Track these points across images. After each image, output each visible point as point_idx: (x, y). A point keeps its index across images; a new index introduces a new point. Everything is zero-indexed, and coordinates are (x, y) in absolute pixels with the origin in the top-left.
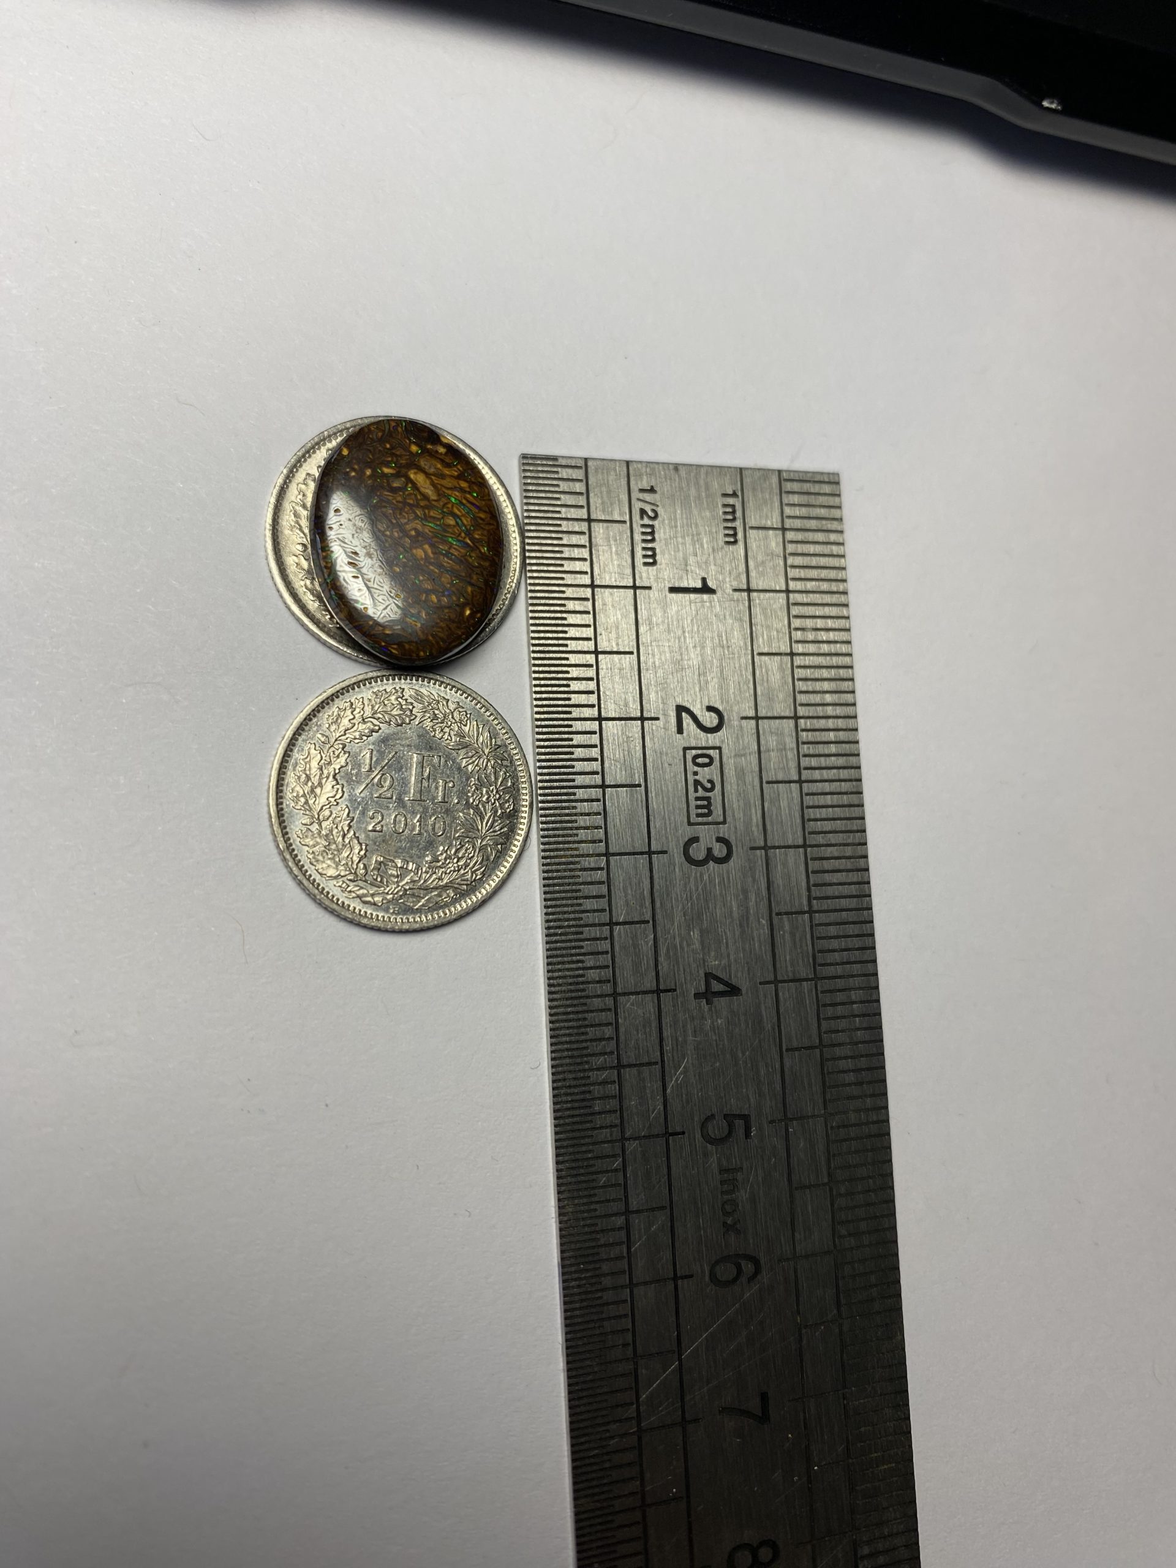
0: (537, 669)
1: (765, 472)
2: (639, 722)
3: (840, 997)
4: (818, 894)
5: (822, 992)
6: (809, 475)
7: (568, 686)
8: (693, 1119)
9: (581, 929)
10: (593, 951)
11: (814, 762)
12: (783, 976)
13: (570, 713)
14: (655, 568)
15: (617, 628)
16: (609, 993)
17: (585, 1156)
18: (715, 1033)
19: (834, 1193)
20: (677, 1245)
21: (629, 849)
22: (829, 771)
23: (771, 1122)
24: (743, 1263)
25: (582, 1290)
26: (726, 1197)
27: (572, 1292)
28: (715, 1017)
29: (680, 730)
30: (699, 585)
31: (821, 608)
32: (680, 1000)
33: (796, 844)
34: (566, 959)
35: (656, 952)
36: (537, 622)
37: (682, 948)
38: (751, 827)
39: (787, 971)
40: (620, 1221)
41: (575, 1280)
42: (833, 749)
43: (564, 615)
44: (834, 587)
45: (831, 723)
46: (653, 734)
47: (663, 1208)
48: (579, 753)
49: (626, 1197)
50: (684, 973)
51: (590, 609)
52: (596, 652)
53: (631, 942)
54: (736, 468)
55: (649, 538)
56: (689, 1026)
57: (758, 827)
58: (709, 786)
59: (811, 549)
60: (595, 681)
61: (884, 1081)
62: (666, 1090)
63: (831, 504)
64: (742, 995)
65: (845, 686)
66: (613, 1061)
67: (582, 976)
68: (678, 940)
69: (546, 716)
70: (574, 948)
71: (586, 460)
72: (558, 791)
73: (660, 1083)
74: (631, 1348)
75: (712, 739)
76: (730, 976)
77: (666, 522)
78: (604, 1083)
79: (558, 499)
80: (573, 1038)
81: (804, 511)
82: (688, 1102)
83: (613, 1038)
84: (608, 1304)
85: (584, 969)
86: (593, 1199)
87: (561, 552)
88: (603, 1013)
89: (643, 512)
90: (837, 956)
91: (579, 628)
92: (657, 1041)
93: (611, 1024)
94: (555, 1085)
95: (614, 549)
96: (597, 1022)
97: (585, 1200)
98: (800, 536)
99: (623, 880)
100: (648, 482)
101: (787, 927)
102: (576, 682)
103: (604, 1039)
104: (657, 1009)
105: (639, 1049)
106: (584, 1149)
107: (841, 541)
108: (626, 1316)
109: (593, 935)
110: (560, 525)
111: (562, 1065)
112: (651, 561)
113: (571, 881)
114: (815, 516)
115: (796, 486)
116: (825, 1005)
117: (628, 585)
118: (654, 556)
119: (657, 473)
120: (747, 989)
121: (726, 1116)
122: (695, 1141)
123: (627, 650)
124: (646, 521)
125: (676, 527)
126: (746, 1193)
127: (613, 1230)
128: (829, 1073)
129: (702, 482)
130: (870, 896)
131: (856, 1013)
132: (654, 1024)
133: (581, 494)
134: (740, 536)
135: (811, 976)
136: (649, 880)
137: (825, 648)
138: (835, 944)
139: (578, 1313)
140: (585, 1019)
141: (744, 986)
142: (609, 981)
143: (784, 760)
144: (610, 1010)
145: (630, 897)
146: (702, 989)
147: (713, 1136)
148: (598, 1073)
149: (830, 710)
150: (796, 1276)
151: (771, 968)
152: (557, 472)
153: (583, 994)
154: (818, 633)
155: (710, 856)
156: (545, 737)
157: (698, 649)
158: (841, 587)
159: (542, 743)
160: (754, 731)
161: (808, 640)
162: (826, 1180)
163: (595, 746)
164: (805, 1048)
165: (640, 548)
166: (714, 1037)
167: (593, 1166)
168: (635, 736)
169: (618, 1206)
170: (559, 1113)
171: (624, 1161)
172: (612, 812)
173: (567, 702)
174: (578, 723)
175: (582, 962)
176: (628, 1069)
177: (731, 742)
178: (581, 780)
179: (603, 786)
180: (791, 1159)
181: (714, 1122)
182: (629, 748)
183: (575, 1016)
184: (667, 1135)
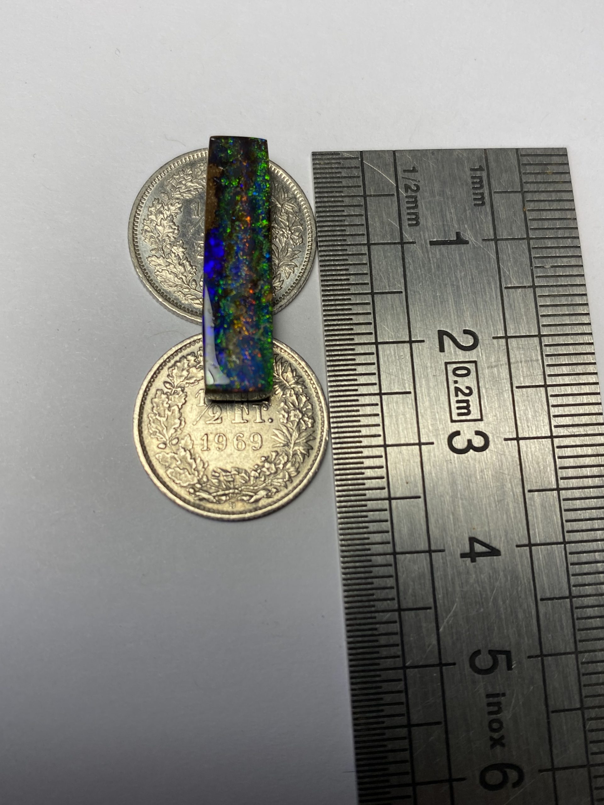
0: (326, 308)
1: (506, 152)
2: (408, 345)
3: (584, 557)
4: (564, 476)
5: (571, 553)
6: (542, 149)
7: (351, 319)
8: (462, 653)
9: (364, 503)
10: (375, 519)
11: (557, 370)
12: (536, 540)
13: (353, 339)
14: (417, 228)
15: (389, 274)
16: (390, 552)
17: (375, 679)
18: (479, 585)
19: (586, 716)
20: (451, 751)
21: (402, 442)
22: (570, 377)
23: (529, 657)
24: (508, 770)
25: (374, 785)
26: (494, 717)
28: (478, 572)
29: (442, 349)
30: (455, 239)
31: (557, 250)
32: (448, 558)
33: (544, 435)
34: (354, 525)
35: (427, 521)
37: (448, 517)
38: (504, 422)
39: (539, 537)
40: (403, 732)
42: (574, 360)
43: (347, 267)
45: (569, 339)
46: (420, 353)
47: (438, 723)
48: (361, 369)
49: (408, 713)
50: (451, 538)
51: (367, 261)
52: (373, 294)
53: (406, 513)
54: (481, 150)
55: (413, 205)
56: (457, 579)
57: (510, 422)
58: (467, 391)
59: (547, 206)
60: (372, 315)
62: (439, 630)
63: (561, 171)
64: (500, 555)
65: (581, 310)
66: (394, 606)
67: (368, 538)
68: (445, 511)
69: (335, 343)
70: (361, 517)
71: (361, 152)
72: (345, 398)
73: (434, 624)
75: (468, 356)
76: (490, 540)
77: (426, 193)
78: (388, 622)
79: (341, 182)
80: (362, 587)
81: (539, 178)
82: (457, 640)
83: (392, 588)
84: (396, 798)
85: (368, 533)
86: (381, 714)
87: (344, 221)
88: (386, 568)
89: (407, 188)
91: (358, 276)
92: (431, 590)
93: (391, 576)
94: (348, 622)
96: (381, 575)
97: (374, 714)
98: (536, 197)
100: (410, 165)
101: (538, 501)
102: (357, 316)
103: (387, 588)
104: (429, 566)
105: (416, 595)
106: (372, 673)
109: (375, 507)
110: (343, 201)
112: (414, 222)
113: (357, 466)
114: (548, 181)
115: (531, 160)
116: (573, 564)
117: (397, 242)
118: (417, 219)
119: (418, 158)
120: (505, 551)
121: (490, 652)
122: (464, 671)
123: (397, 290)
124: (410, 193)
125: (434, 196)
126: (509, 713)
127: (399, 739)
128: (578, 619)
132: (428, 577)
133: (359, 177)
134: (487, 199)
135: (561, 540)
136: (419, 464)
137: (563, 281)
138: (581, 515)
140: (371, 572)
141: (503, 548)
142: (389, 543)
143: (531, 368)
144: (391, 565)
145: (404, 478)
146: (467, 549)
147: (479, 667)
148: (382, 614)
149: (568, 330)
150: (555, 785)
151: (525, 534)
152: (339, 163)
153: (369, 552)
154: (556, 269)
155: (470, 446)
160: (505, 347)
161: (549, 275)
162: (578, 706)
163: (374, 364)
164: (557, 599)
165: (405, 213)
166: (478, 589)
167: (380, 687)
168: (405, 356)
169: (403, 720)
170: (352, 645)
171: (406, 685)
172: (388, 413)
173: (350, 332)
174: (360, 347)
175: (367, 527)
176: (407, 612)
177: (484, 357)
178: (363, 390)
179: (380, 394)
180: (547, 688)
181: (480, 656)
182: (400, 364)
183: (362, 570)
184: (441, 665)
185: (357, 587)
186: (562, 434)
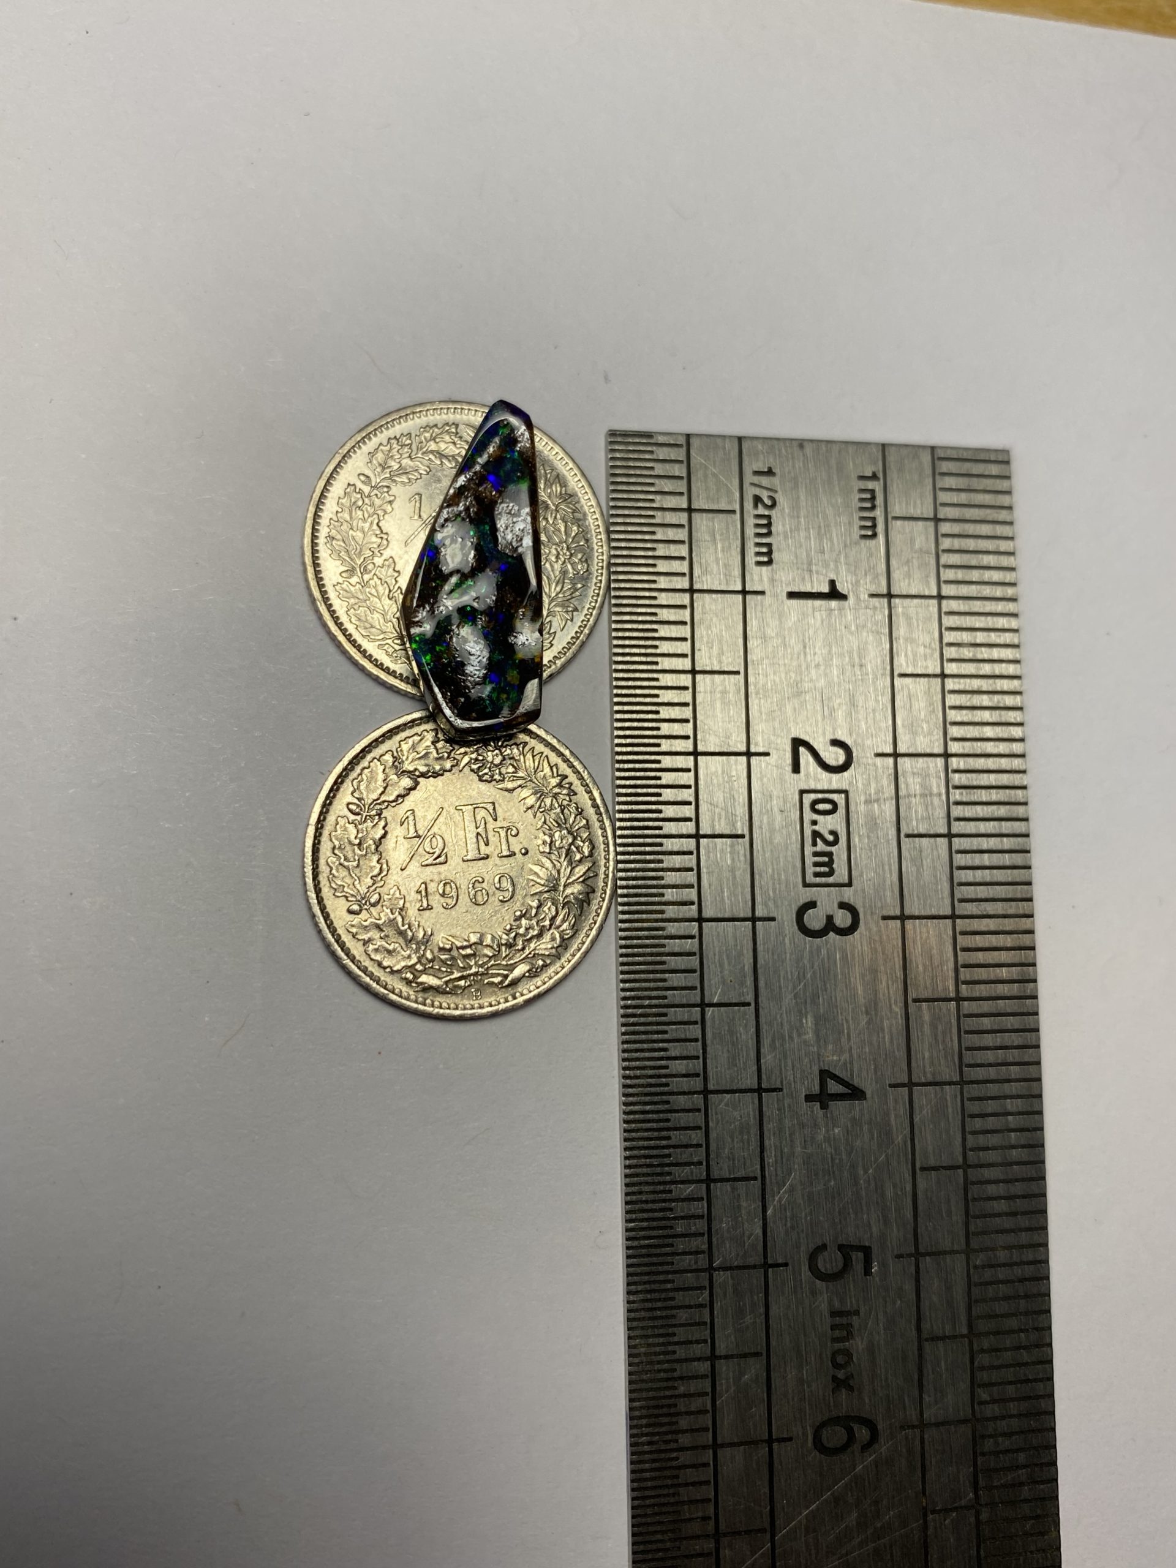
0: (619, 691)
1: (914, 449)
2: (744, 758)
3: (991, 1106)
4: (968, 978)
5: (971, 1099)
6: (970, 452)
7: (657, 712)
8: (798, 1247)
9: (664, 1010)
10: (678, 1037)
11: (969, 812)
12: (919, 1077)
13: (658, 745)
14: (770, 568)
15: (720, 642)
16: (698, 1089)
17: (663, 1286)
18: (830, 1146)
19: (975, 1347)
20: (774, 1398)
21: (727, 916)
22: (987, 823)
23: (899, 1256)
24: (856, 1427)
25: (654, 1447)
26: (837, 1346)
27: (640, 1449)
28: (831, 1125)
29: (796, 768)
30: (826, 589)
31: (983, 618)
32: (787, 1102)
33: (941, 913)
34: (645, 1046)
35: (758, 1042)
36: (620, 634)
37: (791, 1038)
38: (884, 890)
39: (925, 1073)
40: (704, 1367)
41: (647, 1435)
42: (994, 795)
43: (655, 626)
44: (999, 592)
45: (991, 763)
46: (761, 772)
47: (757, 1354)
48: (668, 794)
49: (713, 1339)
50: (793, 1070)
51: (688, 619)
52: (693, 672)
53: (727, 1028)
54: (877, 444)
55: (764, 531)
56: (797, 1134)
57: (893, 891)
58: (831, 838)
59: (971, 544)
60: (691, 707)
61: (1044, 1212)
62: (766, 1212)
63: (1000, 488)
64: (865, 1099)
65: (1012, 716)
66: (701, 1174)
67: (666, 1067)
68: (786, 1028)
69: (629, 749)
70: (658, 1032)
71: (688, 436)
72: (641, 840)
73: (759, 1203)
74: (712, 1523)
75: (835, 781)
76: (852, 1075)
77: (787, 511)
78: (690, 1199)
79: (652, 484)
80: (650, 1143)
81: (963, 498)
82: (793, 1227)
83: (700, 1146)
84: (686, 1467)
85: (669, 1058)
86: (671, 1339)
87: (654, 549)
88: (691, 1114)
89: (757, 500)
90: (990, 1056)
91: (673, 643)
92: (757, 1152)
93: (699, 1128)
94: (629, 1198)
95: (719, 546)
96: (683, 1125)
97: (661, 1340)
98: (956, 528)
99: (719, 952)
100: (764, 464)
101: (926, 1017)
102: (667, 708)
103: (691, 1146)
104: (757, 1111)
105: (734, 1160)
106: (661, 1277)
107: (1010, 535)
108: (707, 1483)
109: (679, 1019)
110: (653, 517)
111: (637, 1175)
112: (765, 559)
113: (654, 950)
114: (977, 503)
115: (953, 466)
116: (972, 1116)
117: (736, 589)
118: (769, 553)
119: (777, 452)
120: (873, 1093)
121: (841, 1247)
122: (801, 1275)
123: (731, 669)
124: (761, 511)
125: (798, 517)
126: (862, 1339)
127: (696, 1377)
128: (974, 1199)
129: (833, 462)
130: (1035, 981)
131: (1012, 1126)
132: (754, 1131)
133: (681, 478)
134: (880, 528)
135: (957, 1078)
136: (751, 953)
137: (986, 669)
138: (988, 1040)
139: (647, 1475)
140: (668, 1120)
141: (869, 1089)
142: (698, 1075)
143: (930, 808)
144: (699, 1110)
145: (726, 972)
146: (816, 1089)
147: (823, 1270)
148: (682, 1186)
149: (990, 747)
150: (923, 1448)
151: (905, 1067)
152: (652, 452)
153: (666, 1089)
154: (978, 649)
155: (830, 925)
156: (627, 774)
157: (822, 668)
158: (1010, 592)
159: (623, 782)
160: (892, 771)
161: (966, 658)
162: (965, 1331)
163: (689, 787)
164: (945, 1168)
165: (752, 544)
166: (829, 1150)
167: (673, 1299)
168: (739, 778)
169: (702, 1350)
170: (632, 1234)
171: (711, 1295)
172: (707, 868)
173: (655, 733)
174: (668, 758)
175: (665, 1050)
176: (719, 1184)
177: (860, 785)
178: (670, 828)
179: (697, 836)
180: (922, 1304)
181: (826, 1253)
182: (731, 789)
183: (655, 1116)
184: (766, 1266)
185: (646, 1143)
186: (969, 913)
